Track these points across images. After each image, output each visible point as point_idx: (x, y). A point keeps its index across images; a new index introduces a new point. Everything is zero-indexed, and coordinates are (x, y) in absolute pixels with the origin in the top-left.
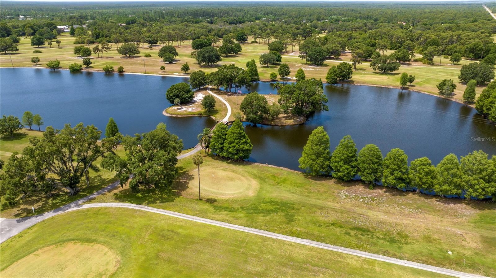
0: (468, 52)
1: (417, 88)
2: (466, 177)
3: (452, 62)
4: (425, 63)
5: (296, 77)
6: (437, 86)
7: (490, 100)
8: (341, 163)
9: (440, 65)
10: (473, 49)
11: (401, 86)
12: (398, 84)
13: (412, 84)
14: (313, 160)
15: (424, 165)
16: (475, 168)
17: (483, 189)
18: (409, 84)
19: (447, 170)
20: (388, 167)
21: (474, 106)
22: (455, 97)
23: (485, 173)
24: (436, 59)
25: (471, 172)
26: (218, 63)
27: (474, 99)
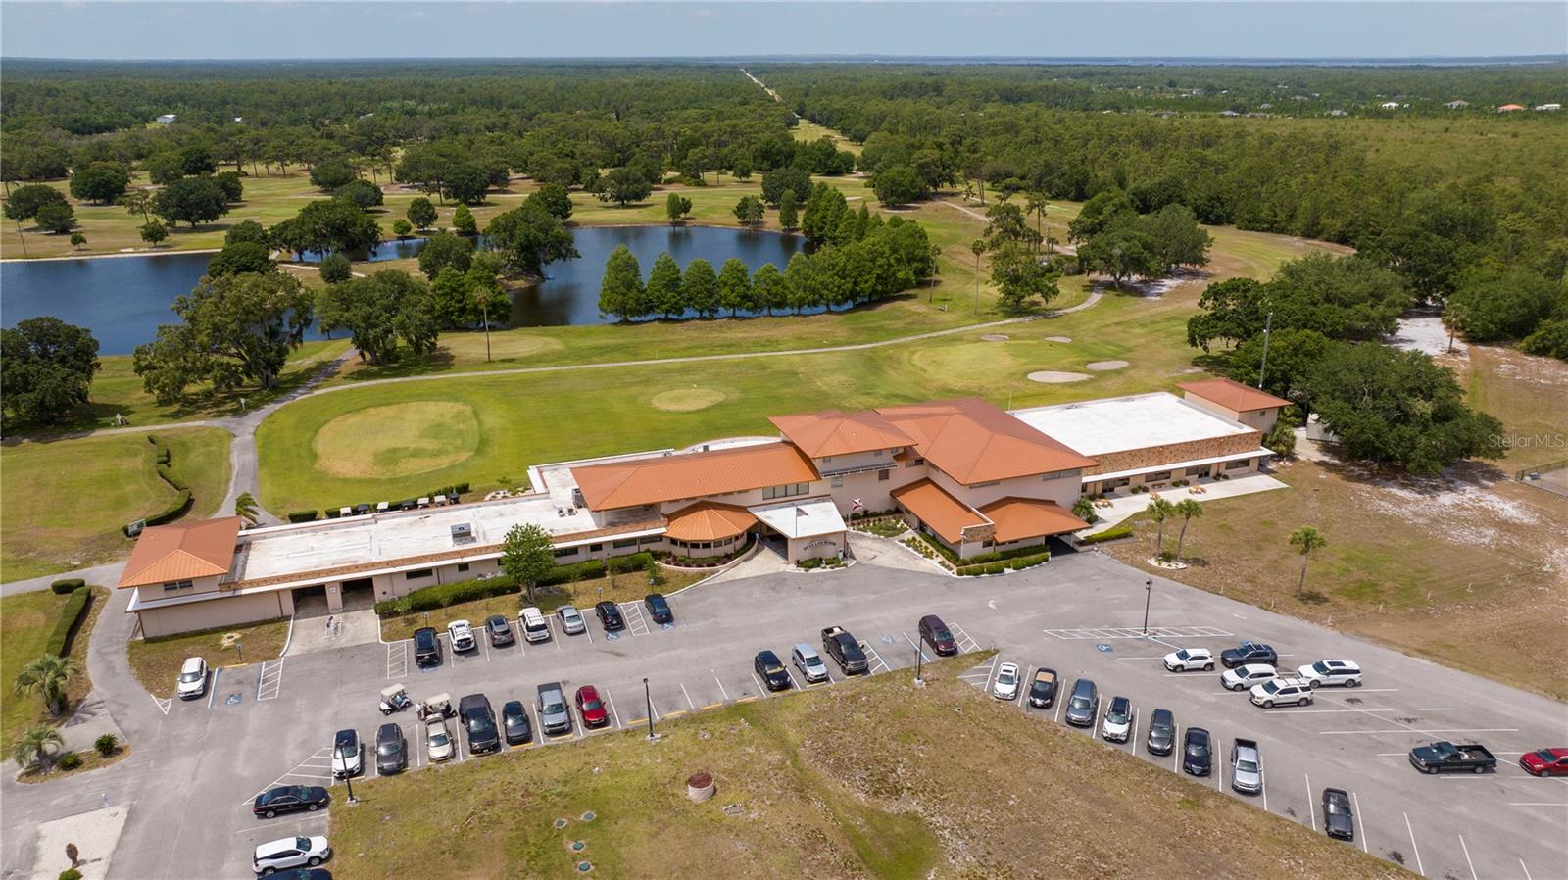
0: (760, 159)
1: (699, 220)
2: (820, 278)
3: (737, 179)
4: (690, 185)
5: (455, 224)
6: (735, 212)
7: (820, 214)
8: (663, 292)
9: (719, 185)
10: (767, 152)
11: (671, 220)
12: (665, 217)
13: (688, 215)
14: (624, 295)
15: (770, 272)
16: (826, 265)
17: (839, 287)
18: (683, 215)
19: (797, 272)
20: (726, 284)
21: (800, 234)
22: (767, 225)
23: (837, 269)
24: (709, 176)
25: (824, 270)
26: (222, 220)
27: (796, 222)
